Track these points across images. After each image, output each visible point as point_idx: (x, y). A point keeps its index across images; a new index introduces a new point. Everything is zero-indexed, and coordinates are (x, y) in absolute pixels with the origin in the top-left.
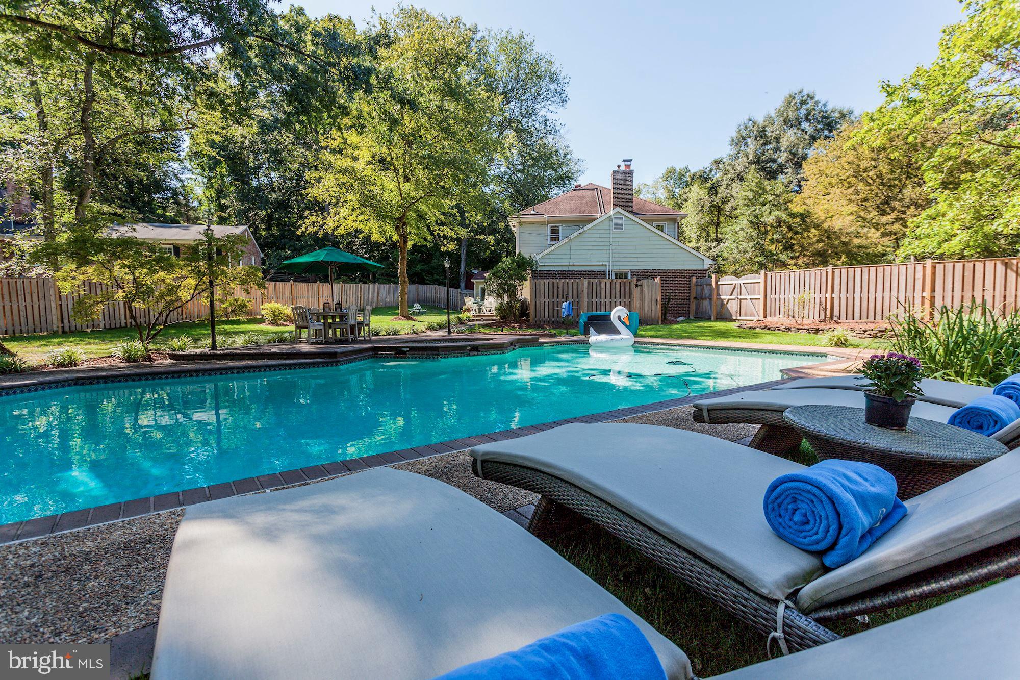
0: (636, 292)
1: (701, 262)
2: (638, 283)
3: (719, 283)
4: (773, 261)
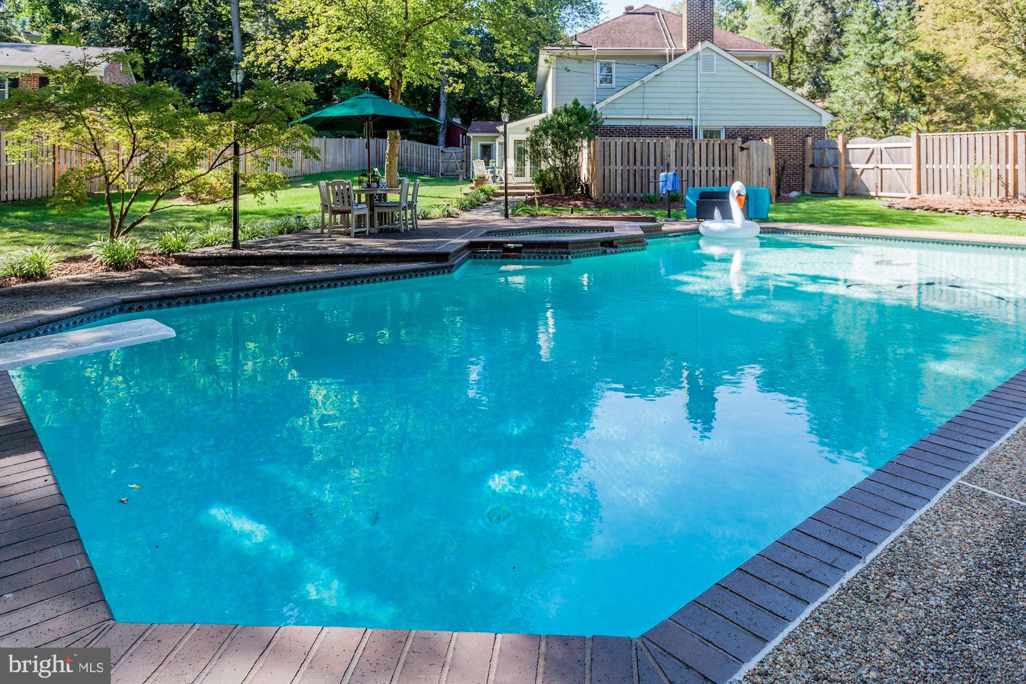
0: (742, 157)
1: (817, 118)
2: (744, 146)
3: (848, 146)
4: (900, 116)
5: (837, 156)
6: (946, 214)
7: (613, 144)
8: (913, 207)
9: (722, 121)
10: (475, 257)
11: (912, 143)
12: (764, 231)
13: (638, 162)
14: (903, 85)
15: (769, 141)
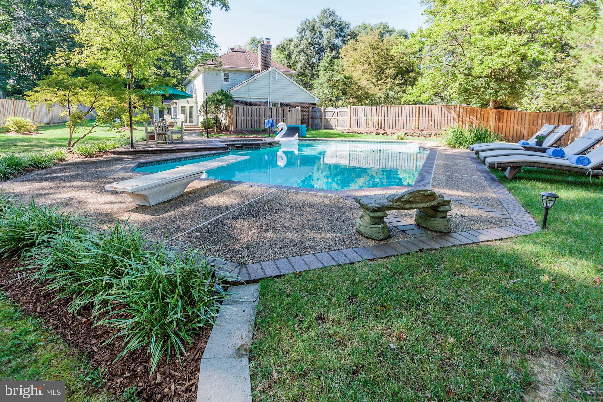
0: (289, 114)
1: (313, 100)
2: (290, 110)
3: (325, 111)
5: (321, 114)
6: (361, 134)
7: (240, 108)
8: (349, 132)
9: (279, 99)
11: (348, 109)
13: (250, 116)
14: (340, 88)
15: (299, 108)
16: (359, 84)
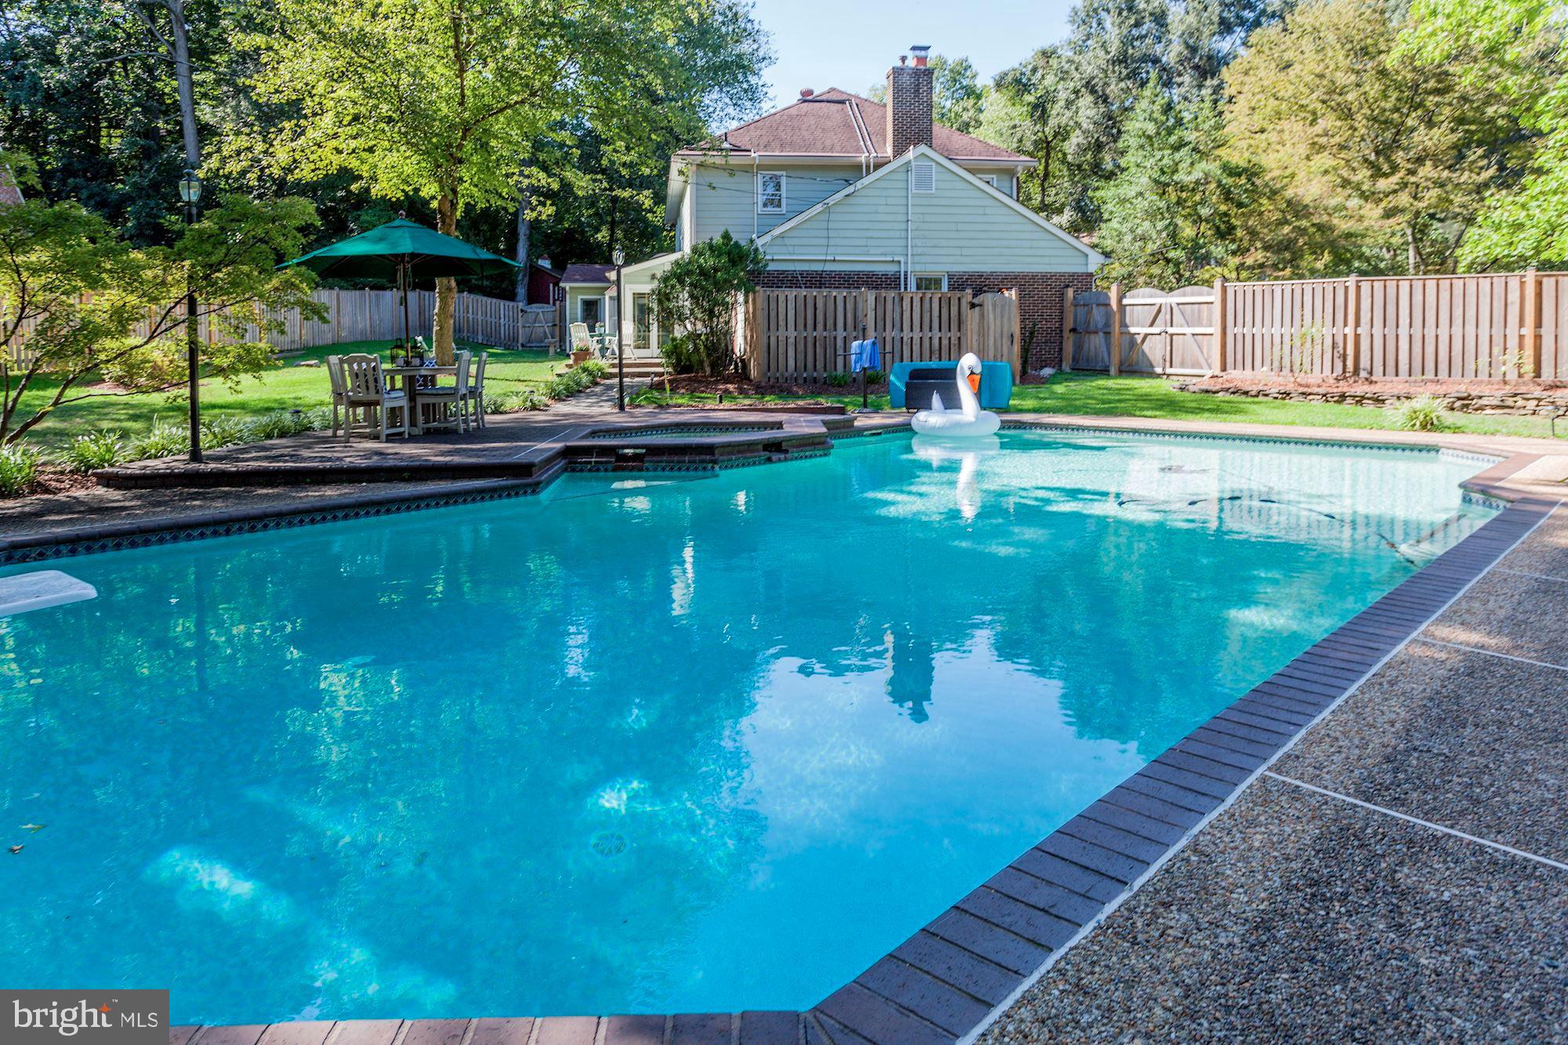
0: (972, 318)
1: (1082, 260)
2: (976, 301)
3: (1125, 301)
4: (1199, 257)
5: (1109, 314)
6: (1261, 398)
7: (782, 299)
8: (1214, 389)
9: (945, 262)
10: (573, 470)
11: (1215, 296)
12: (1005, 425)
13: (820, 326)
14: (1205, 212)
15: (1013, 294)
16: (1289, 193)
